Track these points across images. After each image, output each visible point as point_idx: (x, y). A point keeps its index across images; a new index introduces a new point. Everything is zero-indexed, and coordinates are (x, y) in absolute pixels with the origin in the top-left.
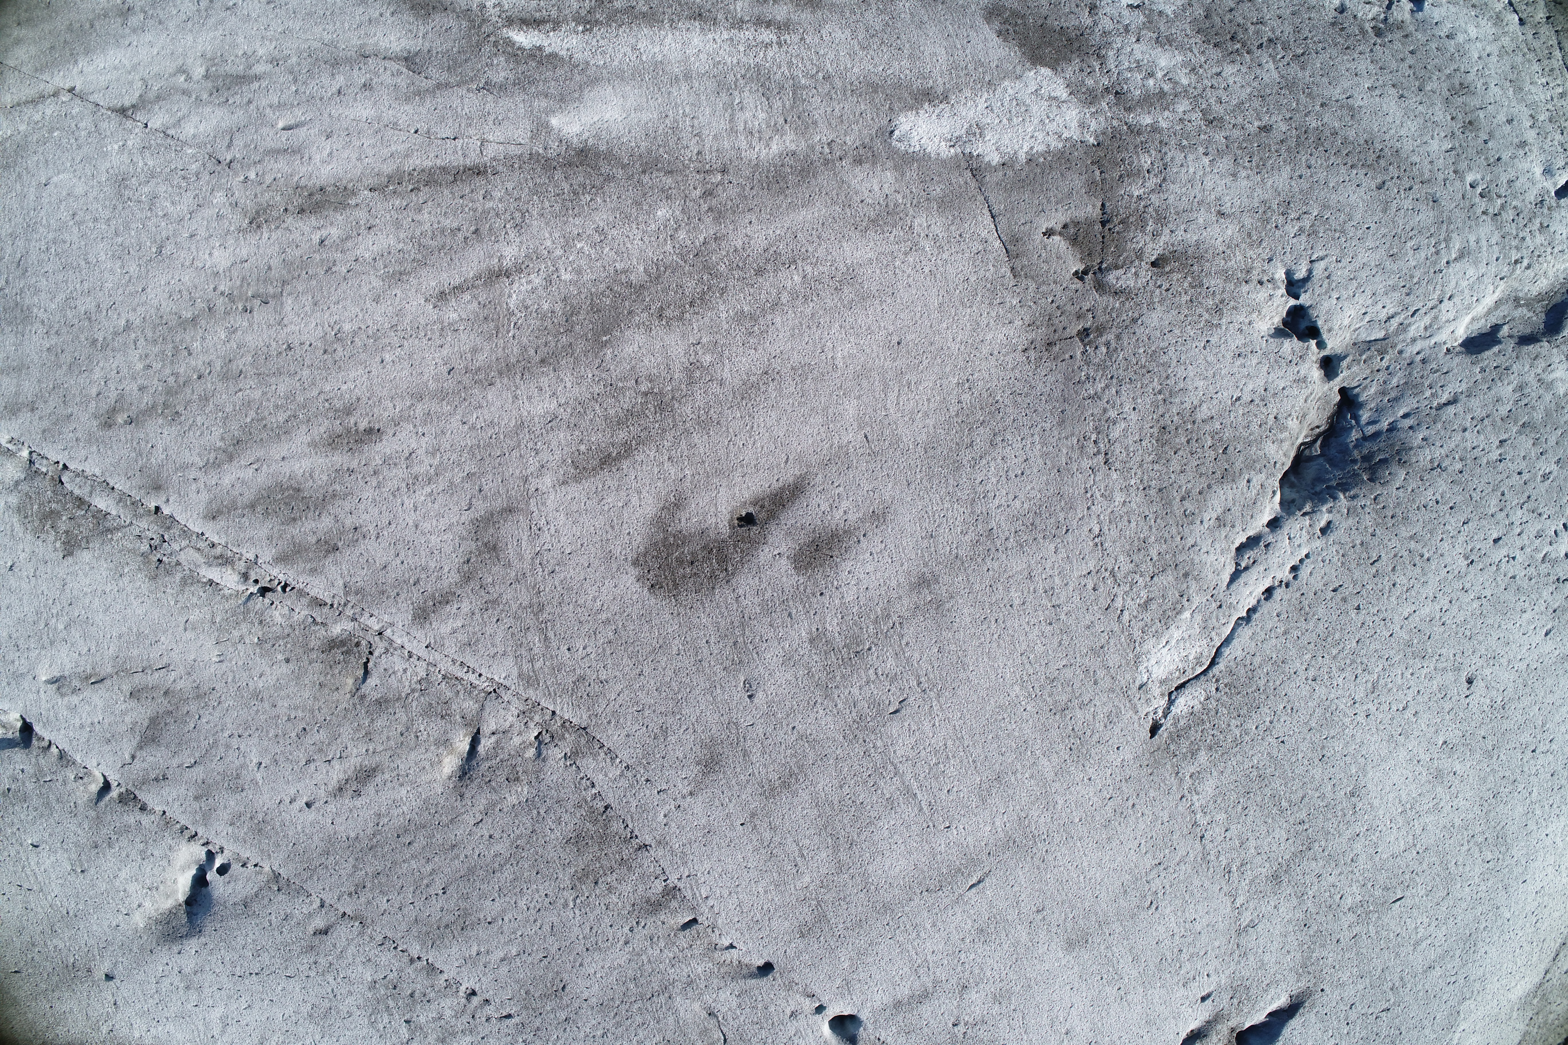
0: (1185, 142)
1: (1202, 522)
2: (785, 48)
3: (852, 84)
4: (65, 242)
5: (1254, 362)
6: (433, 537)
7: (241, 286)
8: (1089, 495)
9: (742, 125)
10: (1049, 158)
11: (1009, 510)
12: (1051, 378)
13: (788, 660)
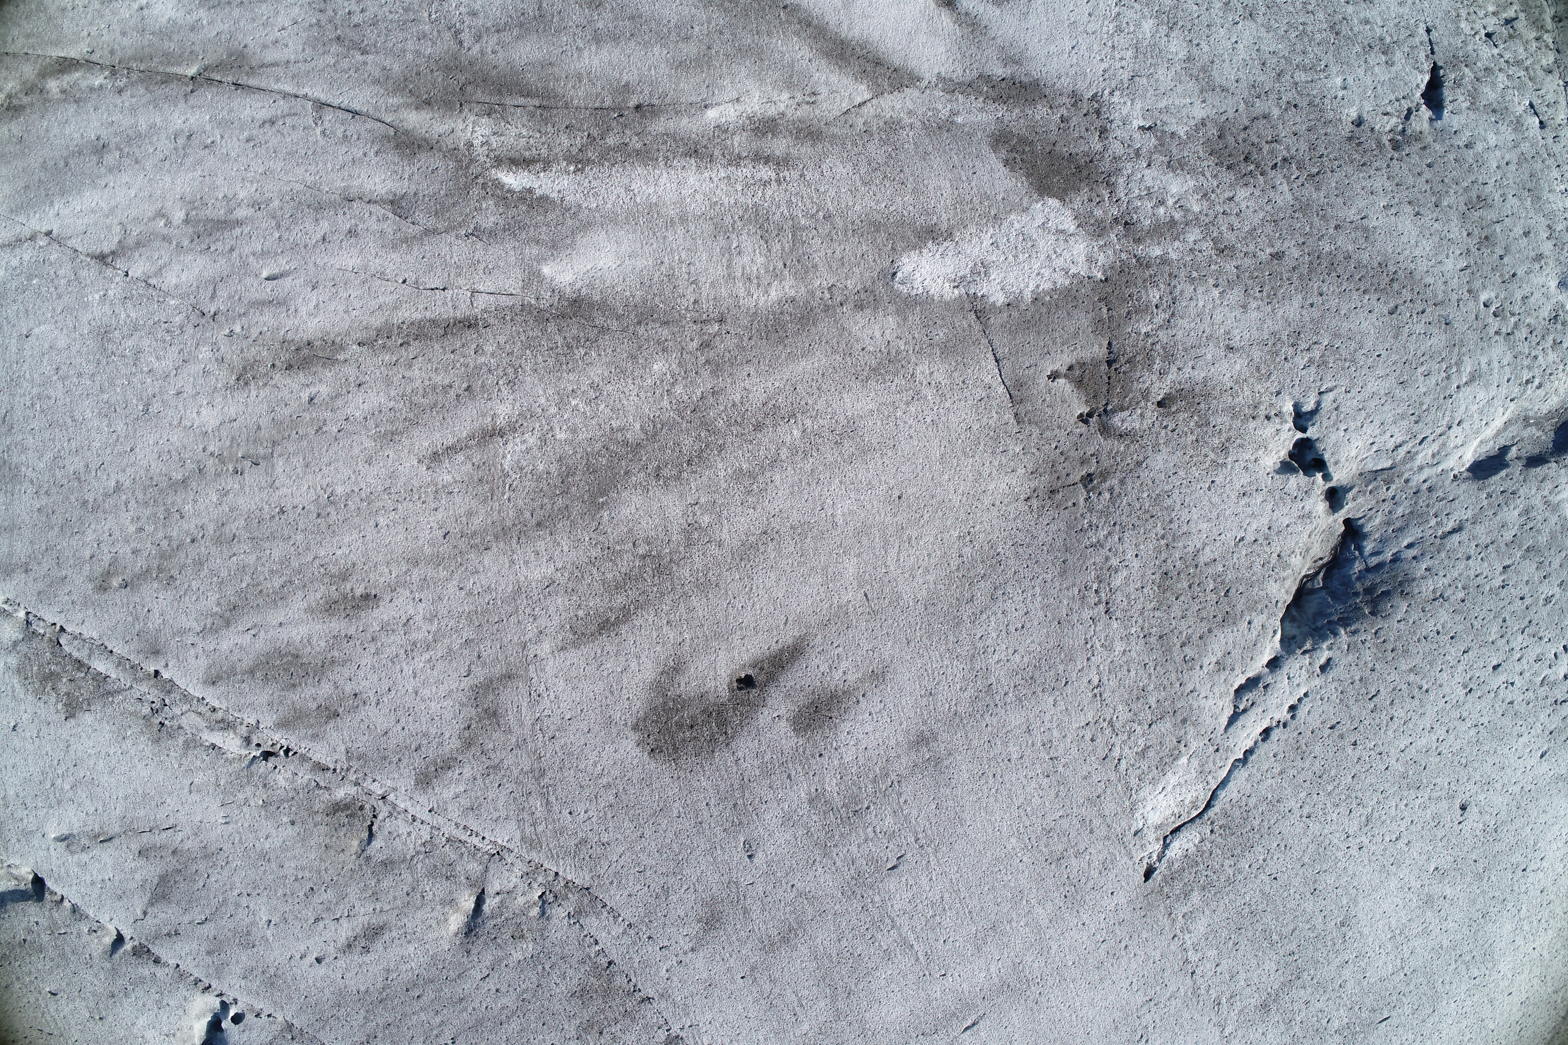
0: (1195, 274)
1: (1201, 667)
2: (784, 185)
3: (853, 223)
4: (49, 398)
5: (1259, 500)
6: (433, 704)
7: (231, 446)
8: (1089, 646)
9: (740, 270)
10: (1056, 297)
11: (1008, 664)
12: (1053, 527)
13: (787, 820)
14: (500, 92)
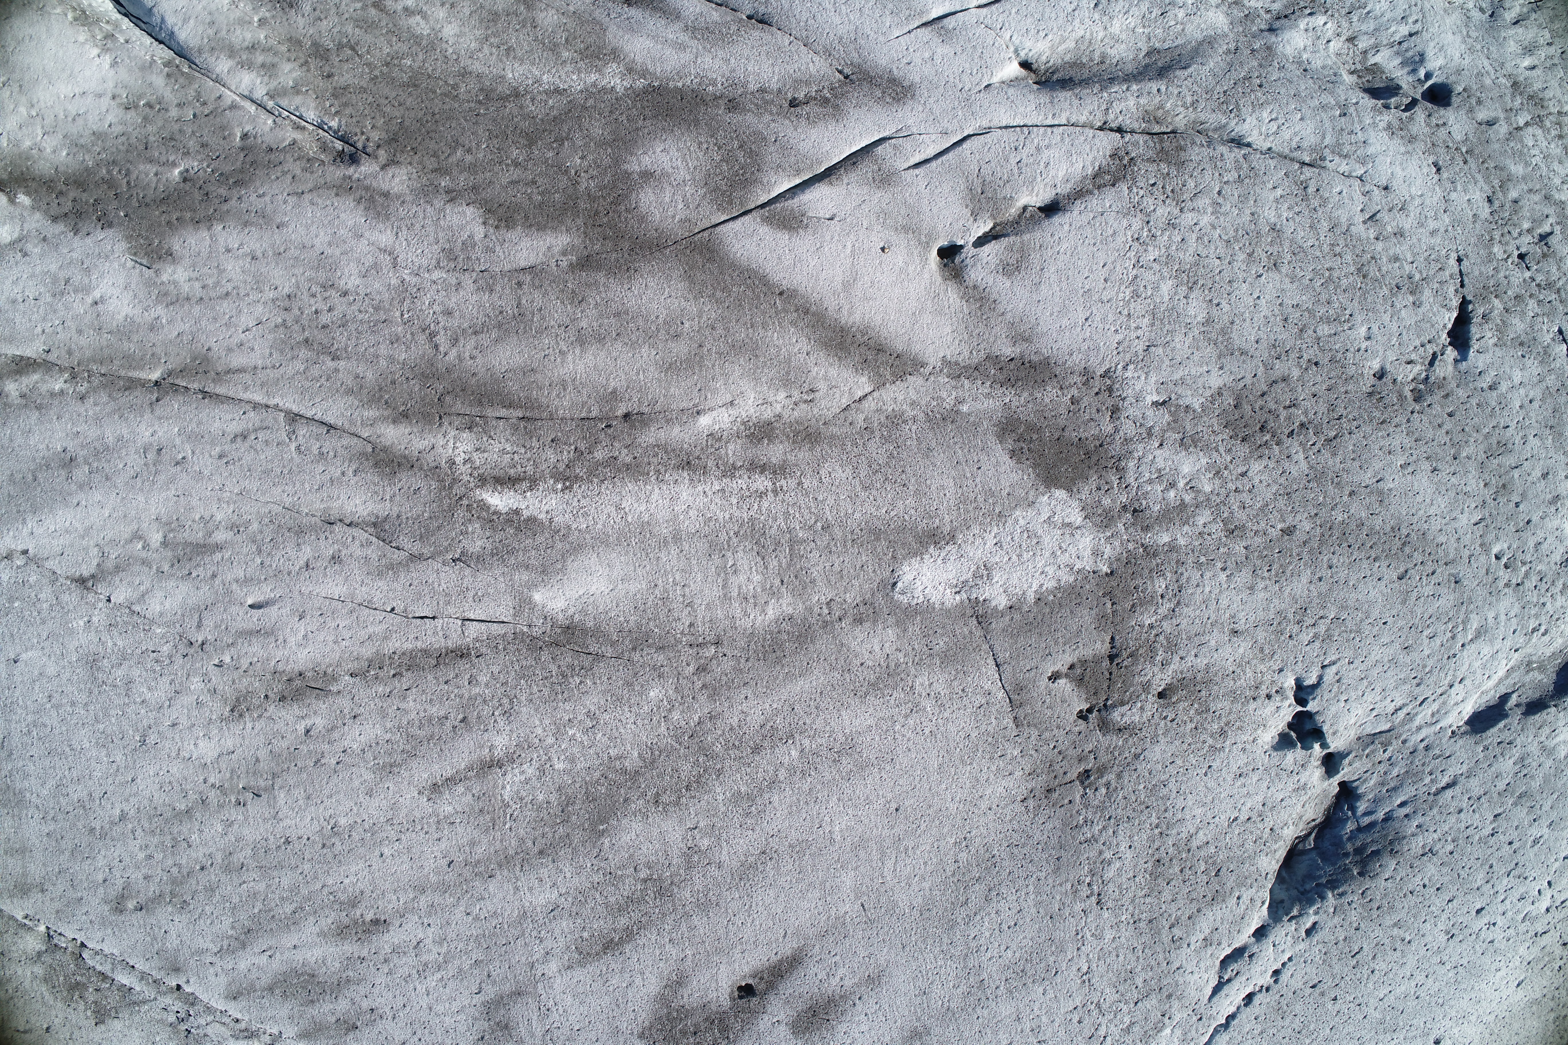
0: (1203, 559)
1: (1189, 945)
2: (781, 496)
3: (852, 532)
4: (46, 726)
5: (1255, 779)
6: (447, 1019)
7: (231, 778)
8: (1079, 937)
9: (736, 590)
10: (1059, 595)
11: (1000, 960)
12: (1049, 826)
14: (480, 403)
